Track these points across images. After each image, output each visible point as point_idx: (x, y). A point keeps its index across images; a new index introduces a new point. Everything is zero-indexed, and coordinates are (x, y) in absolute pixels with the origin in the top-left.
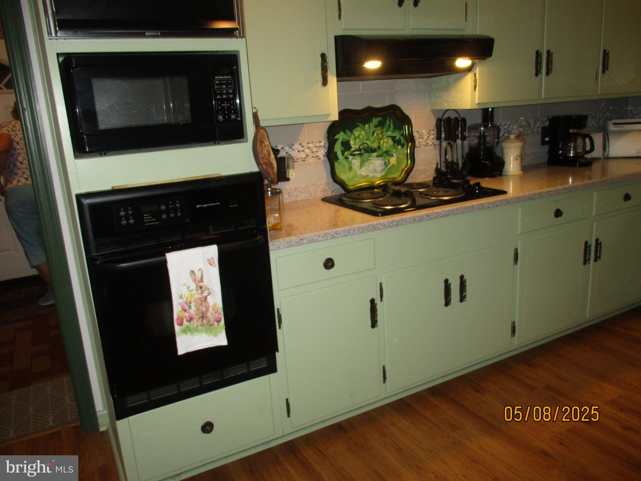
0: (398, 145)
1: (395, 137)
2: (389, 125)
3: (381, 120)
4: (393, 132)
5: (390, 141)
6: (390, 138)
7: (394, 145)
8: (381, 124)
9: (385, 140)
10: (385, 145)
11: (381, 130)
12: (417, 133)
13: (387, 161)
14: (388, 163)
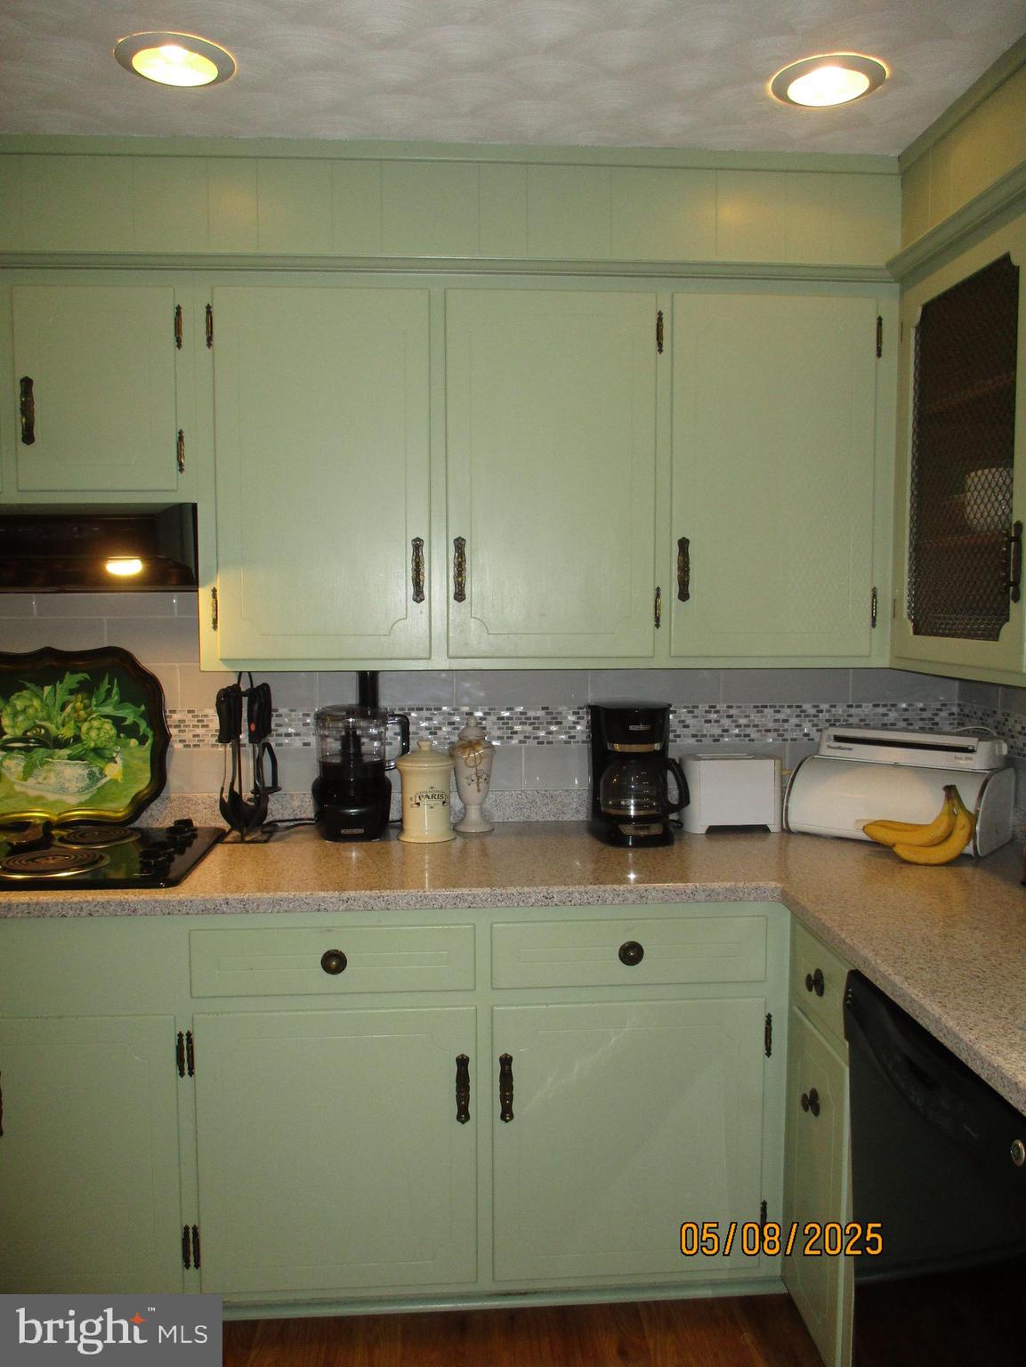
0: (130, 736)
1: (124, 719)
2: (109, 692)
3: (86, 679)
4: (116, 708)
5: (109, 727)
6: (107, 720)
7: (118, 736)
8: (87, 689)
9: (96, 723)
10: (93, 734)
11: (86, 701)
12: (190, 715)
13: (96, 770)
14: (98, 775)
